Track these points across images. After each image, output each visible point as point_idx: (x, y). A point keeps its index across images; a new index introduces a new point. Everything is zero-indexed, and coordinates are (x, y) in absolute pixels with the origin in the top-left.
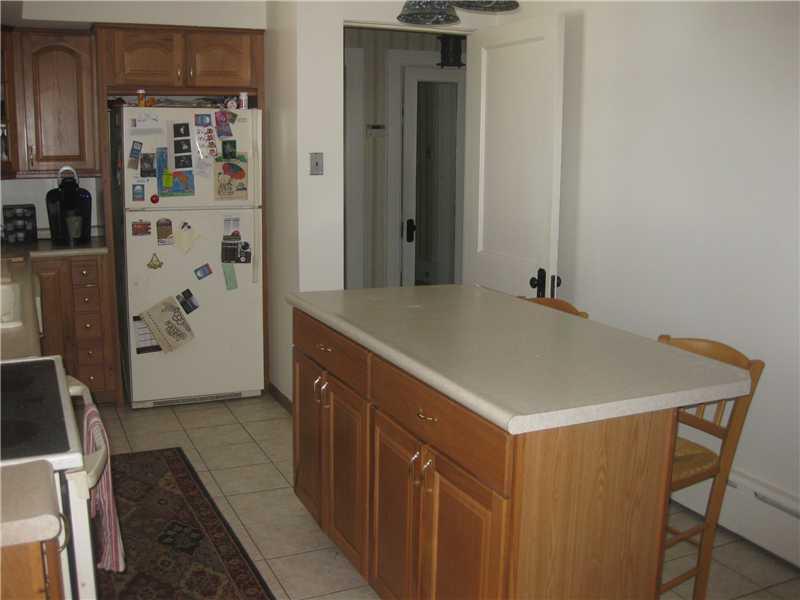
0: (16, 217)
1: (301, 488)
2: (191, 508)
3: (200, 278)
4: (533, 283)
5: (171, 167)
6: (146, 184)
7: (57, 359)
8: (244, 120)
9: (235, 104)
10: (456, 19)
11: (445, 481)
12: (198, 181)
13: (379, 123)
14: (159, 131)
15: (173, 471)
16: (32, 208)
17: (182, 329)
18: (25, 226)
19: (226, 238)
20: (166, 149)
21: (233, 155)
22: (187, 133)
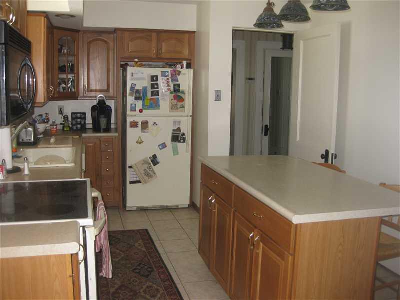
0: (77, 118)
1: (202, 251)
2: (149, 258)
3: (161, 149)
4: (323, 157)
5: (149, 96)
6: (137, 103)
7: (88, 180)
8: (185, 74)
9: (180, 67)
10: (282, 26)
11: (265, 247)
12: (162, 103)
13: (252, 77)
14: (144, 79)
15: (142, 240)
16: (84, 114)
17: (152, 173)
18: (81, 122)
19: (174, 130)
20: (147, 87)
21: (179, 91)
22: (157, 80)
